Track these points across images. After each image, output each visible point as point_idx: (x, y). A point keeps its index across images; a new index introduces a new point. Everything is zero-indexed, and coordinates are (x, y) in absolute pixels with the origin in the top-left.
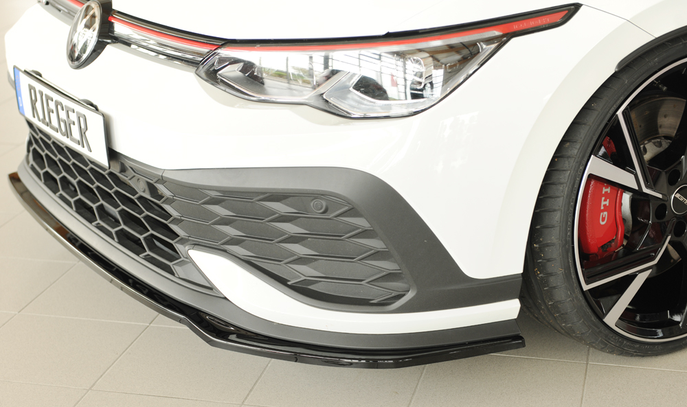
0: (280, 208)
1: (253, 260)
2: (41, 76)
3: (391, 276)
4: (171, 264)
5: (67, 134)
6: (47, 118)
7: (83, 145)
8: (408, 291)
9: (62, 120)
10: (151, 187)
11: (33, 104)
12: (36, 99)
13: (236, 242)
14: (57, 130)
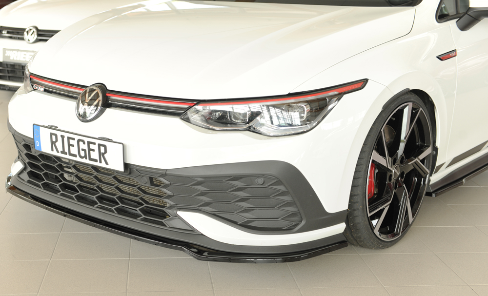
0: (238, 184)
1: (217, 213)
2: (57, 127)
3: (294, 215)
4: (163, 221)
5: (85, 157)
6: (66, 150)
7: (101, 162)
8: (301, 221)
9: (83, 150)
10: (151, 179)
11: (53, 143)
12: (57, 140)
13: (207, 204)
14: (75, 156)
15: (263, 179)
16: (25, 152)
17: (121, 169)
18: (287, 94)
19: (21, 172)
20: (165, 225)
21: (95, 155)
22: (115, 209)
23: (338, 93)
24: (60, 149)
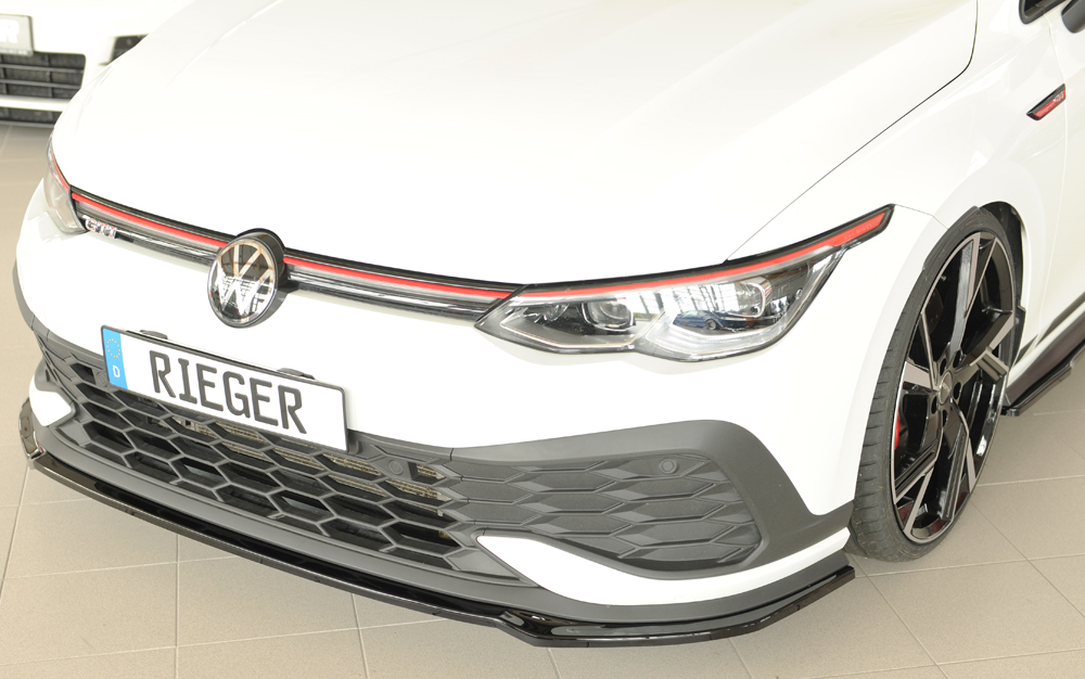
0: (619, 474)
1: (569, 537)
2: (165, 337)
3: (742, 530)
4: (444, 557)
5: (246, 411)
6: (195, 392)
7: (286, 426)
8: (759, 542)
9: (238, 396)
10: (413, 467)
11: (159, 377)
12: (168, 370)
13: (546, 519)
14: (219, 408)
15: (675, 462)
16: (78, 379)
17: (340, 443)
18: (721, 262)
19: (67, 421)
20: (449, 567)
21: (271, 409)
22: (323, 525)
23: (831, 247)
24: (179, 389)
